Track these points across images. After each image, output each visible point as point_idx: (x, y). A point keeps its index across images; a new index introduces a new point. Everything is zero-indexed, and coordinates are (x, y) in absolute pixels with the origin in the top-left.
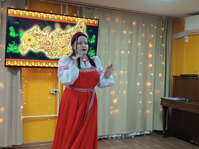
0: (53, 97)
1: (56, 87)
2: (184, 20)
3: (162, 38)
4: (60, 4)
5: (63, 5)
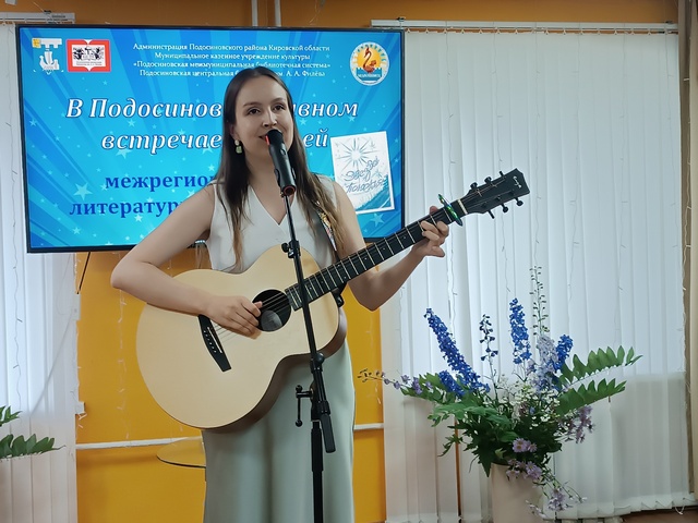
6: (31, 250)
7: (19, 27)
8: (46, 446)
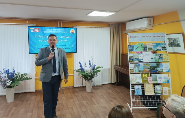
2: (126, 24)
4: (58, 22)
5: (59, 22)
6: (29, 54)
7: (28, 26)
8: (31, 79)
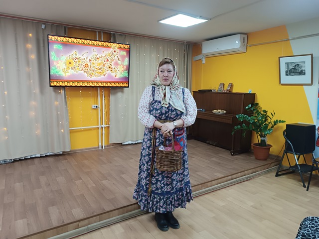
0: (95, 111)
1: (97, 103)
2: (201, 44)
3: (184, 60)
5: (98, 32)
6: (51, 86)
7: (48, 35)
